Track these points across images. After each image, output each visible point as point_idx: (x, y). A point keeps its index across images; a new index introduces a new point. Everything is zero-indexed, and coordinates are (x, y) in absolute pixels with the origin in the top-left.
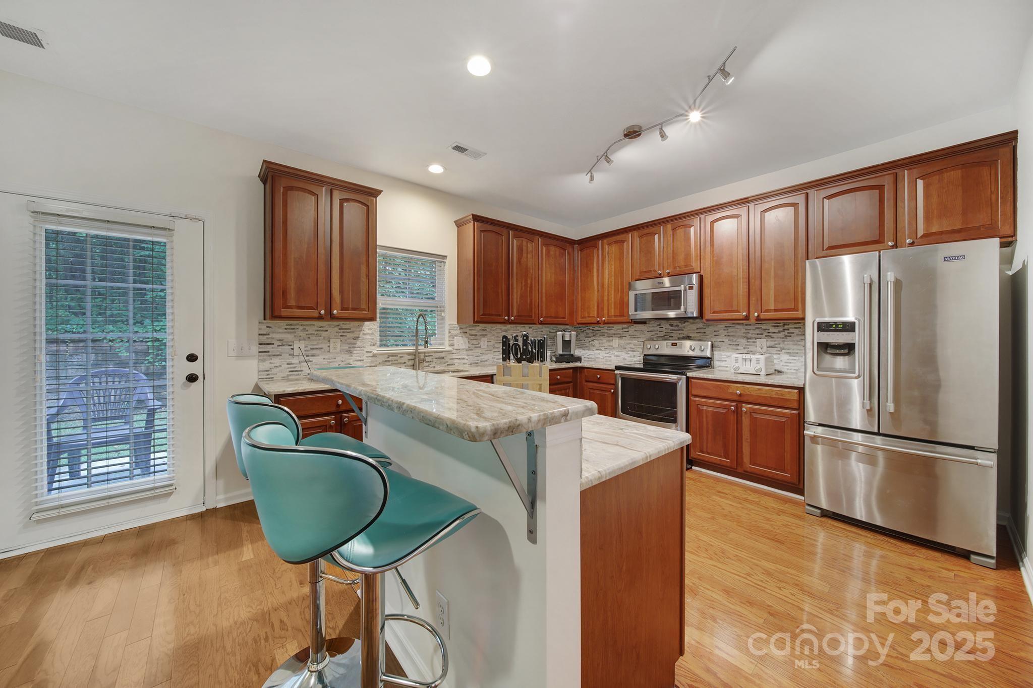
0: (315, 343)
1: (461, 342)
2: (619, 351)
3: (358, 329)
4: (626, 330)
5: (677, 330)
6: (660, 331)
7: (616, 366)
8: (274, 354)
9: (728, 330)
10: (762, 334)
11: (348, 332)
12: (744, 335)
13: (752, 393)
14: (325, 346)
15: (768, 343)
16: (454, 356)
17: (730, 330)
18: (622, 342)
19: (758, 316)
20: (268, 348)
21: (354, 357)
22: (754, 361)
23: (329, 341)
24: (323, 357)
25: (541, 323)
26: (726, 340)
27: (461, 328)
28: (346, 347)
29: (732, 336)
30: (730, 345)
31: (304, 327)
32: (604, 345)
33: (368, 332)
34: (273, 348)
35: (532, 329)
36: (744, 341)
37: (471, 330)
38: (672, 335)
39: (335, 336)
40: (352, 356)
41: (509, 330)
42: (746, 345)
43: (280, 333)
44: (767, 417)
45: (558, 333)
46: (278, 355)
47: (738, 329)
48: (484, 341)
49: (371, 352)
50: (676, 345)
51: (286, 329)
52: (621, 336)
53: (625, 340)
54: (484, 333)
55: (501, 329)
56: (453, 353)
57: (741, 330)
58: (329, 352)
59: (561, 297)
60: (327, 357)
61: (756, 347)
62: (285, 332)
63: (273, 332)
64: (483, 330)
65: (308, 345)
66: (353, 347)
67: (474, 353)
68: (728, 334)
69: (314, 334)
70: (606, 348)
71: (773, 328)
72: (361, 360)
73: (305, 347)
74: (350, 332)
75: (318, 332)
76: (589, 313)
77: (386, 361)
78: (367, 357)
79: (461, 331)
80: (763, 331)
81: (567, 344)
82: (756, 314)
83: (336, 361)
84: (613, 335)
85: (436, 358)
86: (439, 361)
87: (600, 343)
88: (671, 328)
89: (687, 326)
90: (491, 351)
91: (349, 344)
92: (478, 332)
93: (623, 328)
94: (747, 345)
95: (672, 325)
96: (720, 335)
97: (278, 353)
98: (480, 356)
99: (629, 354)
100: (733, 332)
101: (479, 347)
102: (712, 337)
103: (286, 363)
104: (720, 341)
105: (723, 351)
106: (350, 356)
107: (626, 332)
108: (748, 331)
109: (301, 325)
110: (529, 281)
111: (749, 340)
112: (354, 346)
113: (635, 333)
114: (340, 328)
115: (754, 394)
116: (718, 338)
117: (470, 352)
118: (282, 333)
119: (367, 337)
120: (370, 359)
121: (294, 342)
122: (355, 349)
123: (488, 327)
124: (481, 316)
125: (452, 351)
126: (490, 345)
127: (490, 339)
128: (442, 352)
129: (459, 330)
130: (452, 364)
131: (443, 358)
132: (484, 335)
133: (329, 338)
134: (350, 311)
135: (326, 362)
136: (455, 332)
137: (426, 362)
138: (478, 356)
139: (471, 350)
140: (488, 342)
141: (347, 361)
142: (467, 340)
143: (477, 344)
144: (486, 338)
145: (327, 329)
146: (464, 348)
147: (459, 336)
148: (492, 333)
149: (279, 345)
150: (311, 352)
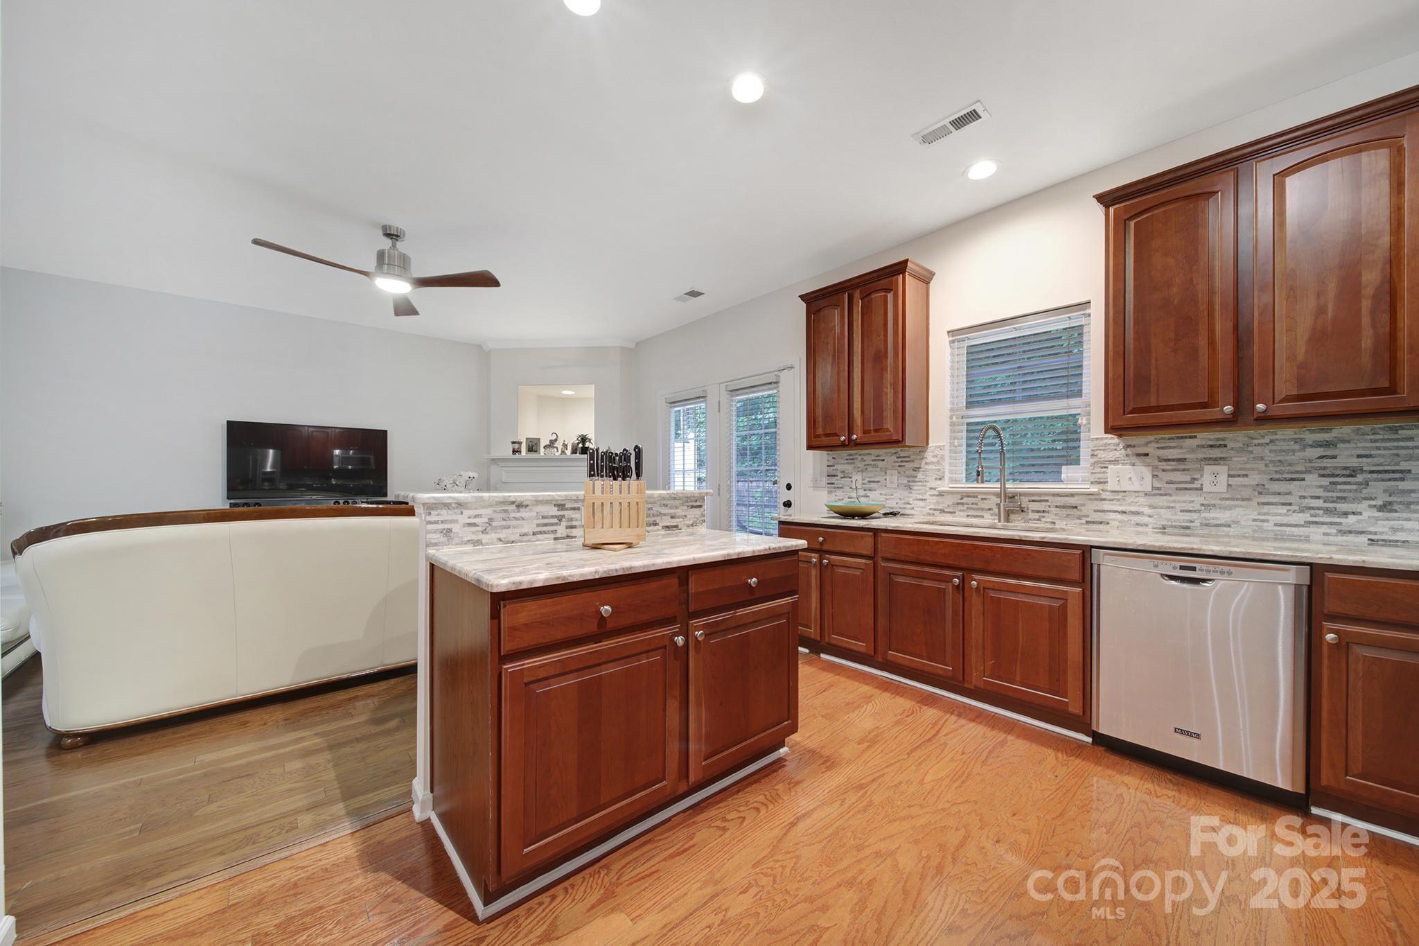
0: (872, 475)
1: (1129, 476)
3: (919, 457)
8: (838, 486)
11: (907, 461)
14: (882, 479)
16: (1106, 506)
20: (833, 480)
21: (915, 494)
23: (886, 473)
24: (880, 492)
31: (863, 457)
33: (933, 459)
34: (837, 480)
37: (1163, 448)
39: (893, 466)
40: (911, 493)
43: (843, 463)
46: (841, 488)
48: (1216, 474)
49: (936, 488)
51: (847, 460)
54: (1216, 453)
56: (1105, 500)
58: (886, 486)
60: (884, 493)
62: (847, 463)
63: (837, 464)
64: (1211, 446)
65: (866, 476)
66: (913, 482)
67: (1174, 502)
69: (871, 465)
72: (922, 500)
73: (863, 480)
74: (909, 461)
75: (875, 463)
77: (958, 504)
78: (930, 495)
79: (1129, 451)
83: (894, 498)
85: (1057, 507)
86: (1065, 511)
90: (1249, 499)
91: (908, 477)
92: (1192, 451)
97: (841, 486)
98: (1199, 511)
101: (1197, 489)
103: (847, 496)
106: (909, 493)
109: (858, 455)
112: (915, 479)
114: (898, 456)
117: (1162, 500)
118: (845, 463)
119: (931, 467)
120: (934, 499)
121: (854, 473)
122: (915, 484)
123: (1235, 438)
124: (1131, 413)
125: (1099, 494)
126: (1245, 486)
127: (1241, 469)
128: (1072, 495)
129: (1123, 451)
130: (1101, 523)
131: (1076, 507)
132: (1216, 459)
133: (886, 469)
134: (873, 434)
135: (882, 498)
136: (1110, 455)
137: (1033, 511)
138: (1190, 511)
139: (1166, 495)
140: (1230, 476)
141: (907, 500)
142: (1147, 473)
143: (1186, 482)
144: (1226, 467)
145: (883, 458)
146: (1139, 489)
147: (1123, 464)
148: (1251, 452)
149: (842, 478)
150: (869, 486)
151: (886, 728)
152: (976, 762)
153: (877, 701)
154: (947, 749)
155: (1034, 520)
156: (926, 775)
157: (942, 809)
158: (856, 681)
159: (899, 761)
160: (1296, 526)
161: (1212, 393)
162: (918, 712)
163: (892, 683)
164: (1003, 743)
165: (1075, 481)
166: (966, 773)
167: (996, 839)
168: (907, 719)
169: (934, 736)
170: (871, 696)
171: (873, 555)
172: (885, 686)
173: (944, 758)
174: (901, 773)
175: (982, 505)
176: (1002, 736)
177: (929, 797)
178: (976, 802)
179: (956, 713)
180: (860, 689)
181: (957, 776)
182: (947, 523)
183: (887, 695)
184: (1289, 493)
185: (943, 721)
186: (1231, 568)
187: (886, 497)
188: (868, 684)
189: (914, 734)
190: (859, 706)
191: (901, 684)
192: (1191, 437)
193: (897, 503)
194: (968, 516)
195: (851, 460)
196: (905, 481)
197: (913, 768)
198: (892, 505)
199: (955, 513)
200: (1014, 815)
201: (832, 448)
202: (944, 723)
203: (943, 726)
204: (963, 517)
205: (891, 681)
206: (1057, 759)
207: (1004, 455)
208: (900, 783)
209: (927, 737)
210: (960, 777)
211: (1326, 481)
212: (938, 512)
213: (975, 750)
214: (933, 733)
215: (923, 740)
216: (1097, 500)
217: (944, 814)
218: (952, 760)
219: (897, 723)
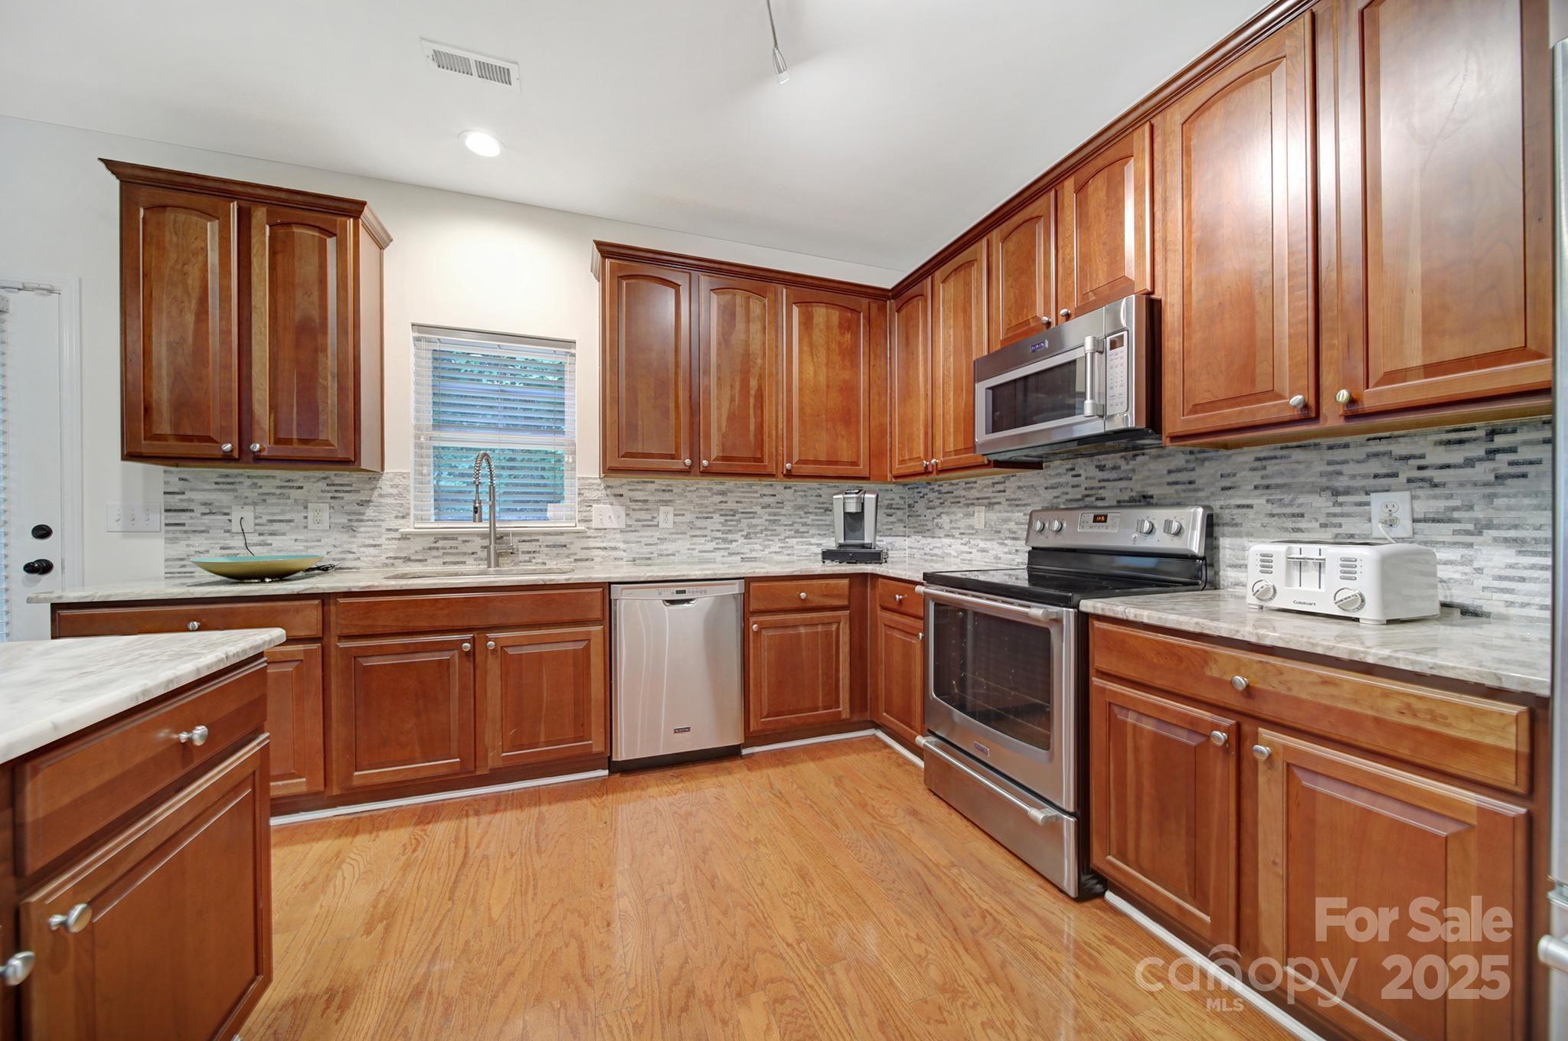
0: (277, 510)
1: (608, 515)
2: (986, 540)
3: (368, 486)
4: (1000, 487)
5: (1114, 480)
6: (1073, 487)
7: (925, 574)
8: (194, 529)
9: (1264, 468)
10: (1395, 475)
11: (347, 492)
12: (1324, 482)
13: (1296, 692)
14: (298, 517)
15: (1417, 504)
16: (591, 543)
17: (1272, 467)
18: (993, 516)
19: (1352, 401)
20: (183, 517)
21: (360, 539)
22: (1333, 570)
23: (306, 507)
24: (294, 537)
25: (789, 475)
26: (1259, 501)
27: (608, 487)
28: (343, 520)
29: (1278, 486)
30: (1273, 515)
31: (255, 480)
32: (959, 524)
33: (391, 491)
34: (191, 518)
35: (791, 491)
36: (1322, 503)
37: (633, 490)
38: (1102, 493)
39: (320, 498)
40: (355, 537)
41: (731, 492)
42: (1328, 515)
43: (204, 490)
44: (1361, 800)
45: (835, 497)
46: (202, 532)
47: (1298, 462)
48: (667, 513)
49: (397, 530)
50: (1105, 521)
51: (216, 483)
52: (990, 504)
53: (1000, 512)
54: (667, 496)
55: (710, 490)
56: (590, 537)
57: (1312, 464)
58: (306, 527)
59: (847, 417)
60: (302, 537)
61: (1370, 520)
62: (215, 490)
63: (192, 490)
64: (664, 491)
65: (262, 513)
66: (358, 520)
67: (641, 537)
68: (1266, 482)
69: (274, 494)
70: (962, 531)
71: (1442, 448)
72: (375, 546)
73: (256, 518)
74: (350, 492)
75: (283, 491)
76: (911, 450)
77: (430, 549)
78: (389, 539)
79: (609, 491)
80: (1397, 464)
81: (854, 520)
82: (1343, 395)
83: (322, 546)
84: (975, 501)
85: (547, 546)
86: (555, 551)
87: (951, 521)
88: (1101, 475)
89: (1143, 464)
90: (685, 533)
91: (349, 514)
92: (652, 494)
93: (994, 484)
94: (1335, 515)
95: (1101, 468)
96: (1239, 487)
97: (203, 529)
98: (656, 544)
99: (1006, 545)
100: (1281, 474)
101: (655, 526)
102: (1213, 494)
103: (218, 546)
104: (1239, 506)
105: (1249, 535)
106: (351, 537)
107: (1000, 491)
108: (1338, 467)
109: (248, 477)
110: (753, 383)
111: (1341, 499)
112: (361, 517)
113: (1020, 494)
114: (330, 482)
115: (1303, 696)
116: (1231, 497)
117: (632, 536)
118: (209, 490)
119: (388, 500)
120: (394, 544)
121: (233, 507)
122: (363, 523)
123: (678, 483)
124: (622, 457)
125: (585, 532)
126: (683, 523)
127: (681, 510)
128: (562, 533)
129: (604, 491)
130: (587, 560)
131: (565, 546)
132: (666, 501)
133: (307, 501)
134: (295, 446)
135: (300, 546)
136: (594, 495)
137: (523, 552)
138: (651, 545)
139: (635, 531)
140: (675, 515)
141: (346, 547)
142: (622, 511)
143: (648, 520)
144: (672, 508)
145: (301, 485)
146: (616, 526)
147: (604, 503)
148: (686, 496)
149: (204, 514)
150: (269, 528)
151: (394, 885)
152: (531, 857)
153: (352, 855)
154: (491, 862)
155: (525, 562)
156: (489, 909)
157: (536, 936)
158: (297, 843)
159: (445, 916)
160: (709, 552)
161: (677, 449)
162: (425, 837)
163: (359, 818)
164: (541, 819)
165: (557, 519)
166: (531, 875)
167: (605, 923)
168: (415, 855)
169: (466, 855)
170: (337, 855)
171: (321, 635)
172: (351, 828)
173: (496, 874)
174: (459, 929)
175: (463, 548)
176: (535, 811)
177: (512, 933)
178: (562, 900)
179: (471, 812)
180: (311, 853)
181: (524, 884)
182: (420, 575)
183: (362, 839)
184: (705, 528)
185: (464, 830)
186: (706, 587)
187: (305, 544)
188: (320, 839)
189: (439, 869)
190: (328, 878)
191: (375, 812)
192: (651, 482)
193: (328, 553)
194: (444, 563)
195: (230, 485)
196: (344, 520)
197: (469, 912)
198: (322, 553)
199: (426, 560)
200: (602, 886)
201: (181, 462)
202: (466, 833)
203: (467, 837)
204: (437, 565)
205: (356, 816)
206: (594, 805)
207: (494, 490)
208: (467, 942)
209: (458, 863)
210: (527, 884)
211: (722, 519)
212: (401, 561)
213: (521, 843)
214: (461, 852)
215: (456, 869)
216: (583, 537)
217: (542, 940)
218: (506, 870)
219: (407, 867)
